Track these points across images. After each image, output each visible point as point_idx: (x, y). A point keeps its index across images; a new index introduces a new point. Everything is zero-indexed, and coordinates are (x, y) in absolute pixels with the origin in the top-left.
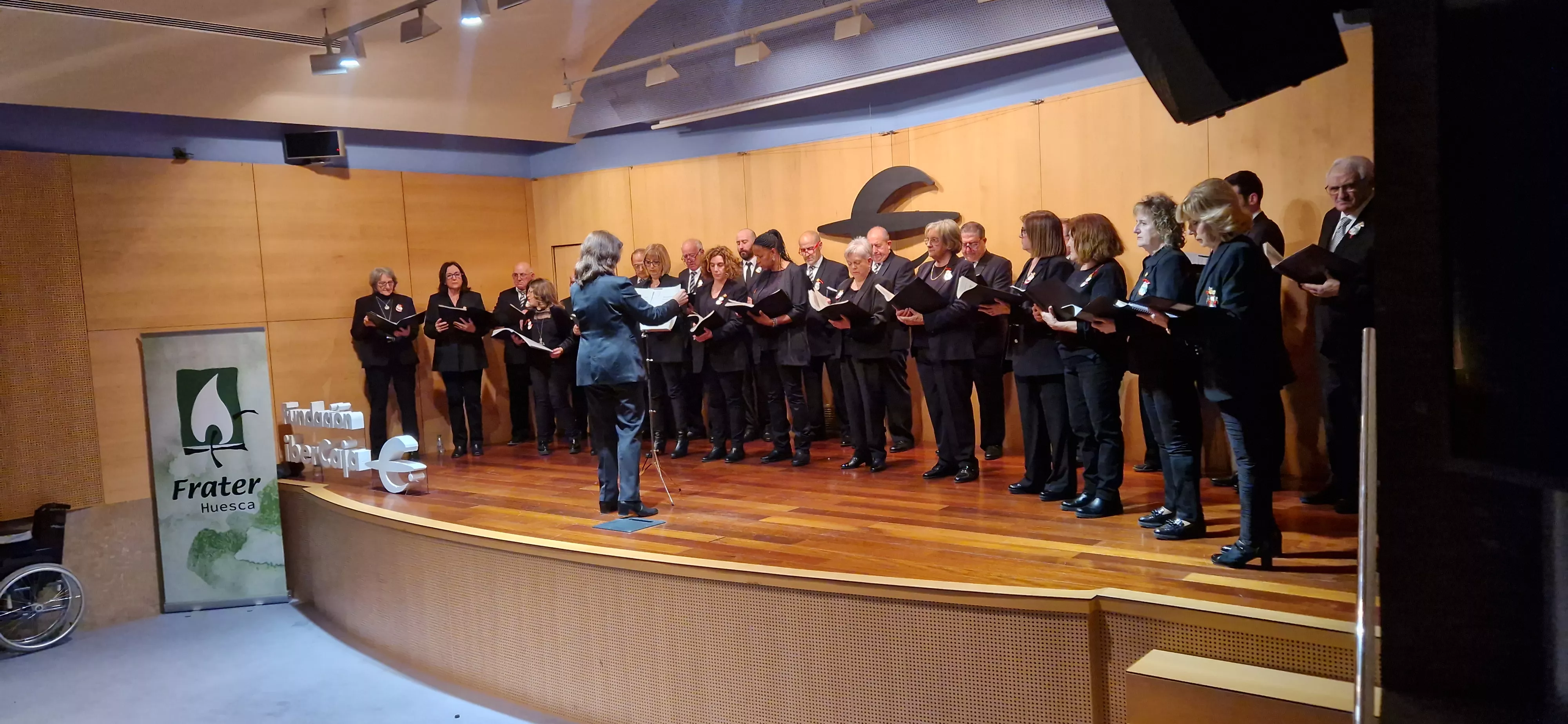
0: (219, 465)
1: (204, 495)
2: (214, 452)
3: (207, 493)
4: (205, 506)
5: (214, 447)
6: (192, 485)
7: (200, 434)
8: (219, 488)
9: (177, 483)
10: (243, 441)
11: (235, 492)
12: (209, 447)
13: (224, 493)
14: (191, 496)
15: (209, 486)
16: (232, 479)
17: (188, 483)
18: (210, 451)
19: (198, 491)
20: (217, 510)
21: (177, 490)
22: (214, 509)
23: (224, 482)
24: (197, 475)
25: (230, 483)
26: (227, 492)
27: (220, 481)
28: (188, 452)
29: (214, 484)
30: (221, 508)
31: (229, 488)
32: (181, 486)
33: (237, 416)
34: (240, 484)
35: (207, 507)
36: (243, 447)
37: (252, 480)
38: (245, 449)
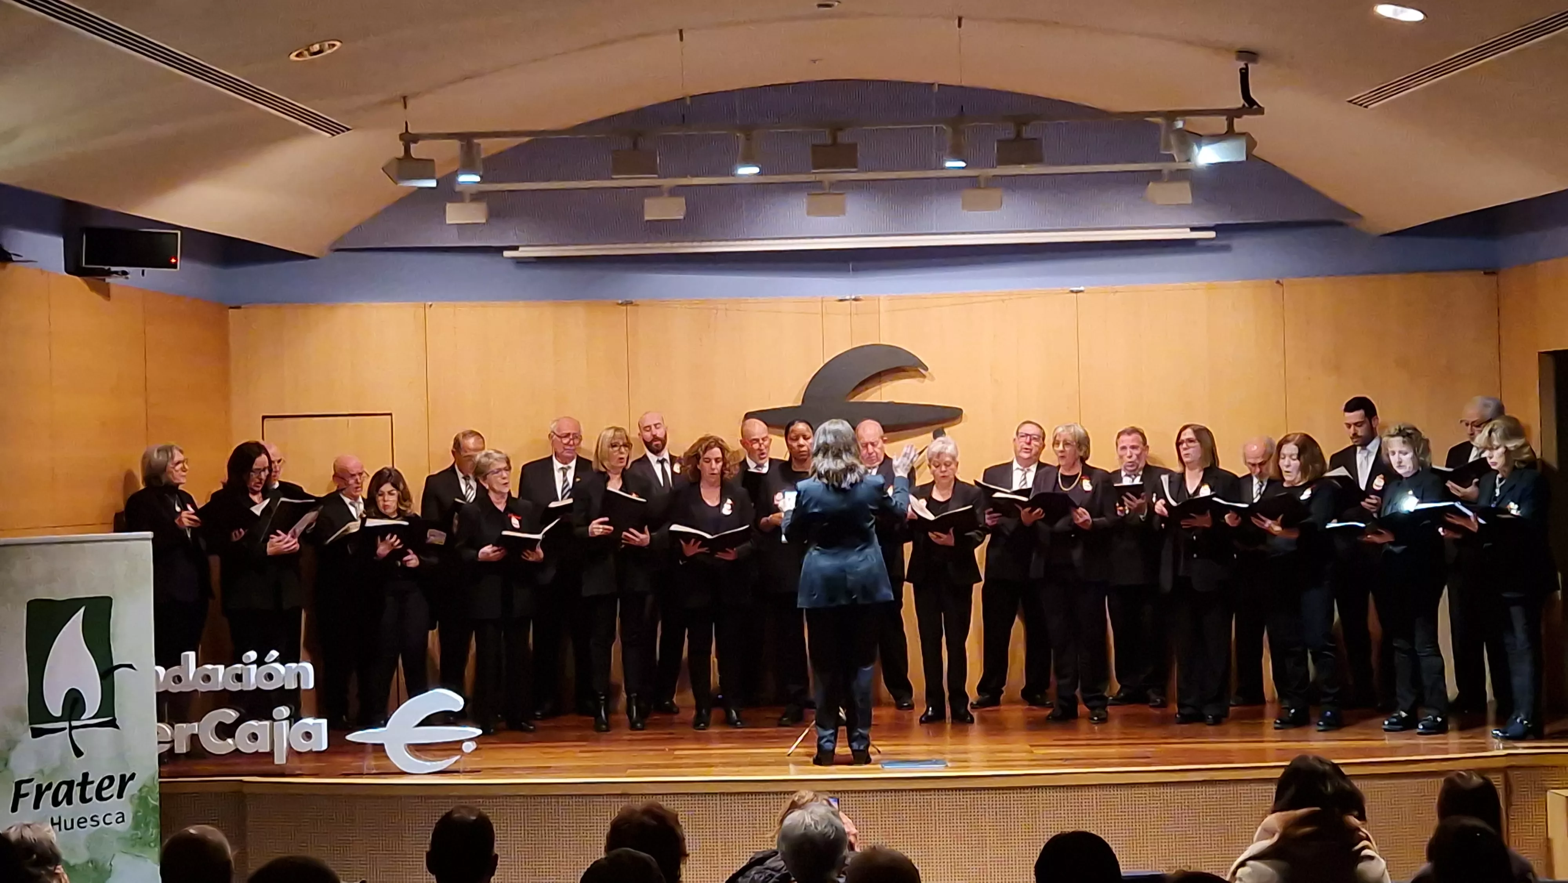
0: (78, 753)
1: (56, 803)
2: (73, 732)
3: (60, 798)
4: (56, 820)
5: (74, 723)
6: (39, 787)
7: (55, 705)
8: (77, 791)
9: (18, 785)
10: (113, 715)
11: (100, 797)
12: (66, 724)
13: (84, 799)
14: (36, 806)
15: (64, 788)
16: (95, 777)
17: (34, 784)
18: (67, 731)
19: (49, 794)
20: (72, 827)
21: (18, 796)
22: (69, 826)
23: (85, 782)
24: (47, 771)
25: (92, 782)
26: (88, 797)
27: (80, 779)
28: (37, 733)
29: (70, 784)
30: (79, 823)
31: (91, 790)
32: (24, 789)
33: (107, 672)
34: (106, 783)
35: (59, 824)
36: (113, 724)
37: (123, 777)
38: (117, 727)
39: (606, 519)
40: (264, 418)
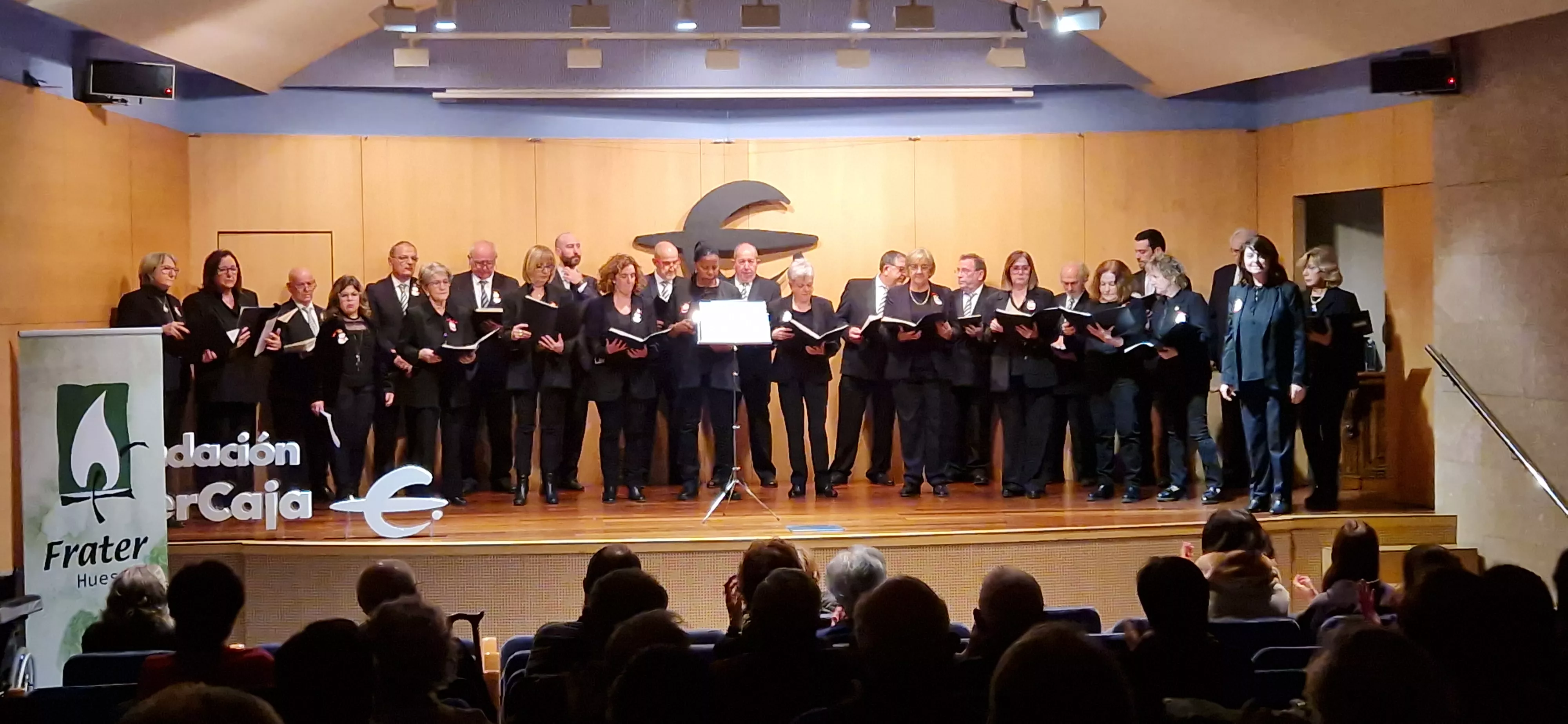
0: (101, 519)
1: (82, 562)
2: (96, 500)
3: (85, 559)
4: (82, 578)
5: (97, 493)
6: (68, 548)
7: (81, 478)
8: (99, 551)
9: (50, 546)
10: (130, 486)
11: (118, 558)
12: (90, 494)
13: (105, 560)
14: (65, 565)
15: (89, 550)
16: (115, 541)
17: (63, 546)
18: (91, 500)
19: (75, 556)
20: (96, 583)
21: (50, 556)
22: (93, 582)
23: (106, 544)
24: (75, 535)
25: (112, 545)
26: (108, 557)
27: (101, 542)
28: (66, 501)
29: (94, 546)
30: (101, 580)
31: (111, 552)
32: (56, 549)
33: (124, 450)
34: (124, 545)
35: (85, 580)
36: (129, 494)
37: (138, 540)
38: (132, 497)
39: (526, 325)
40: (219, 233)
